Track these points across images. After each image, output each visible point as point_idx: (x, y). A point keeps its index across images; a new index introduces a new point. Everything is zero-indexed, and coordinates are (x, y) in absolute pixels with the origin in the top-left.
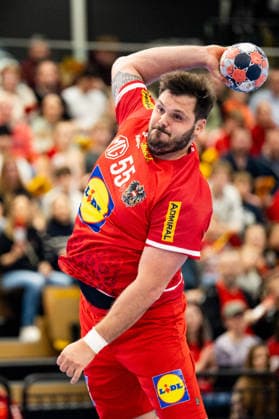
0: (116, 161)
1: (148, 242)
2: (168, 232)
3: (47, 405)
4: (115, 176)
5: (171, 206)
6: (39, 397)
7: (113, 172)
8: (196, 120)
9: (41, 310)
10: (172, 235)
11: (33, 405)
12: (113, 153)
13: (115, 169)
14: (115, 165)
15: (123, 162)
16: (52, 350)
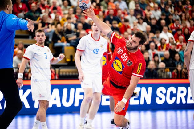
0: (122, 54)
1: (133, 74)
2: (139, 71)
3: (64, 74)
4: (123, 59)
5: (139, 64)
6: (63, 72)
7: (123, 58)
8: (139, 44)
10: (139, 72)
11: (61, 74)
12: (120, 52)
13: (123, 57)
14: (122, 56)
15: (124, 55)
16: (66, 62)
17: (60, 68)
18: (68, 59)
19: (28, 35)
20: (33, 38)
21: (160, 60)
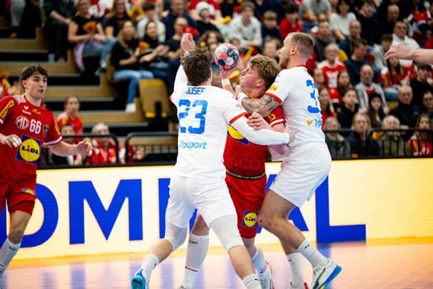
9: (138, 94)
16: (145, 119)
17: (130, 135)
18: (150, 112)
19: (45, 51)
20: (56, 59)
21: (386, 110)
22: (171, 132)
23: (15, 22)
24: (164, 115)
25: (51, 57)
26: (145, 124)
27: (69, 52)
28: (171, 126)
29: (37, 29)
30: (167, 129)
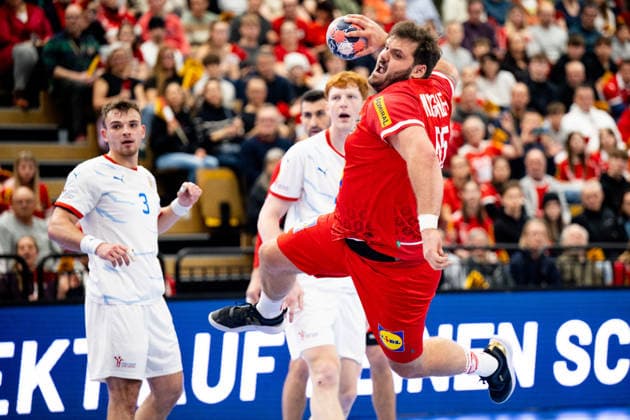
3: (198, 277)
6: (191, 269)
11: (185, 277)
16: (204, 227)
17: (182, 252)
18: (213, 217)
19: (53, 126)
20: (72, 139)
21: (567, 217)
22: (244, 247)
23: (19, 83)
24: (234, 222)
25: (63, 135)
26: (205, 236)
27: (90, 128)
28: (244, 239)
29: (42, 94)
30: (237, 244)
